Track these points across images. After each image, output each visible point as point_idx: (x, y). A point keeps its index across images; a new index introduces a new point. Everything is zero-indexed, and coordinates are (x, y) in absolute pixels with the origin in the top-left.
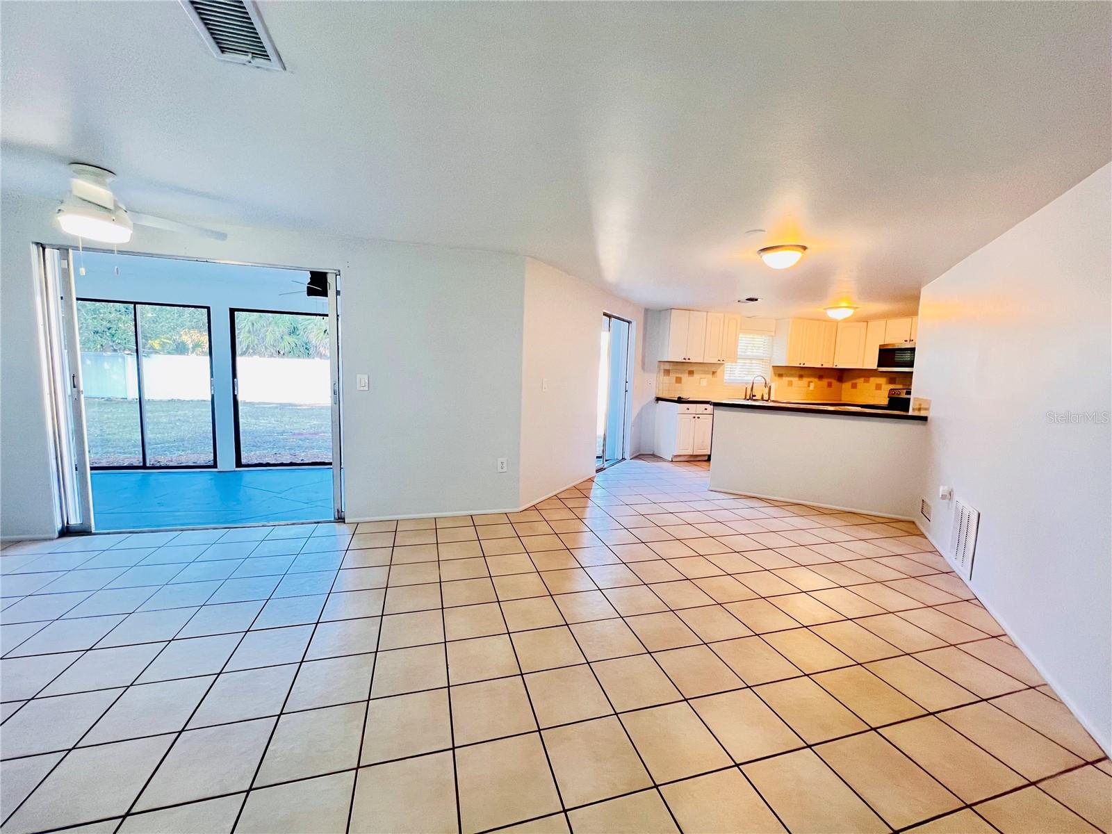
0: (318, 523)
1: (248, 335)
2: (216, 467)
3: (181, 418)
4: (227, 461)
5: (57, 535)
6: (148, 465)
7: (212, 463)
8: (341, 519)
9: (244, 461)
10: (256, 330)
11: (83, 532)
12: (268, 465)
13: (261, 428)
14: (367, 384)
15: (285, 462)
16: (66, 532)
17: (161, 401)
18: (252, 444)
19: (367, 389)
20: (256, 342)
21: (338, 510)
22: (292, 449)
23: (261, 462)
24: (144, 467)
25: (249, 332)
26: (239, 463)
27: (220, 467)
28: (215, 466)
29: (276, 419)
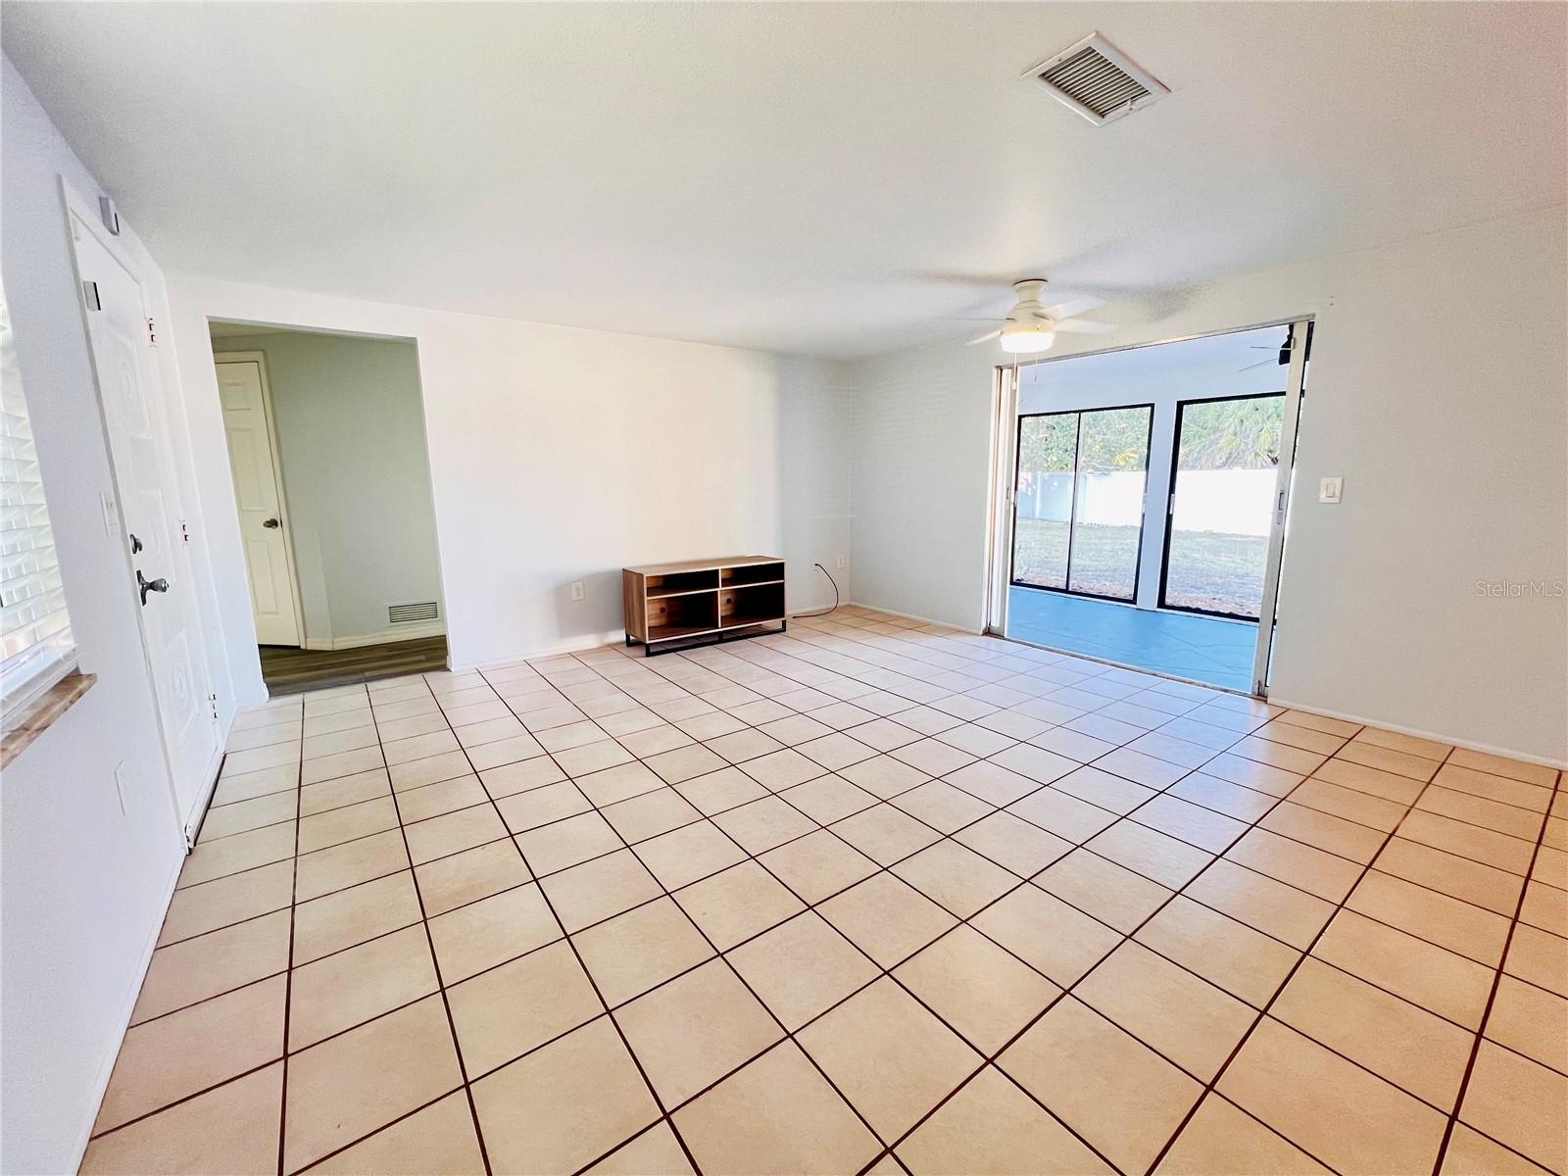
0: (1226, 691)
1: (1233, 438)
2: (1135, 603)
3: (1126, 547)
4: (1148, 598)
5: (981, 633)
6: (1070, 589)
7: (1131, 598)
8: (1261, 696)
9: (1168, 601)
10: (1246, 430)
11: (1000, 636)
12: (1198, 611)
13: (1216, 567)
14: (1338, 493)
15: (1221, 611)
16: (988, 632)
17: (1114, 527)
18: (1193, 583)
19: (1337, 501)
20: (1242, 446)
21: (1259, 682)
22: (1244, 597)
23: (1190, 606)
24: (1066, 591)
25: (1235, 434)
26: (1162, 604)
27: (1139, 605)
28: (1134, 601)
29: (1244, 558)
